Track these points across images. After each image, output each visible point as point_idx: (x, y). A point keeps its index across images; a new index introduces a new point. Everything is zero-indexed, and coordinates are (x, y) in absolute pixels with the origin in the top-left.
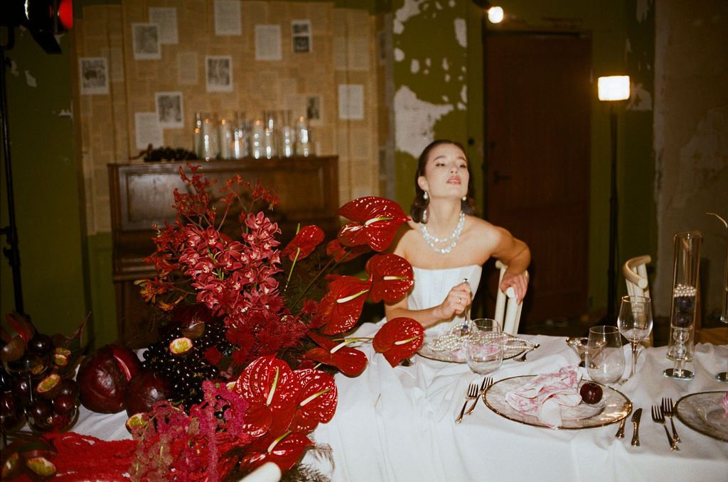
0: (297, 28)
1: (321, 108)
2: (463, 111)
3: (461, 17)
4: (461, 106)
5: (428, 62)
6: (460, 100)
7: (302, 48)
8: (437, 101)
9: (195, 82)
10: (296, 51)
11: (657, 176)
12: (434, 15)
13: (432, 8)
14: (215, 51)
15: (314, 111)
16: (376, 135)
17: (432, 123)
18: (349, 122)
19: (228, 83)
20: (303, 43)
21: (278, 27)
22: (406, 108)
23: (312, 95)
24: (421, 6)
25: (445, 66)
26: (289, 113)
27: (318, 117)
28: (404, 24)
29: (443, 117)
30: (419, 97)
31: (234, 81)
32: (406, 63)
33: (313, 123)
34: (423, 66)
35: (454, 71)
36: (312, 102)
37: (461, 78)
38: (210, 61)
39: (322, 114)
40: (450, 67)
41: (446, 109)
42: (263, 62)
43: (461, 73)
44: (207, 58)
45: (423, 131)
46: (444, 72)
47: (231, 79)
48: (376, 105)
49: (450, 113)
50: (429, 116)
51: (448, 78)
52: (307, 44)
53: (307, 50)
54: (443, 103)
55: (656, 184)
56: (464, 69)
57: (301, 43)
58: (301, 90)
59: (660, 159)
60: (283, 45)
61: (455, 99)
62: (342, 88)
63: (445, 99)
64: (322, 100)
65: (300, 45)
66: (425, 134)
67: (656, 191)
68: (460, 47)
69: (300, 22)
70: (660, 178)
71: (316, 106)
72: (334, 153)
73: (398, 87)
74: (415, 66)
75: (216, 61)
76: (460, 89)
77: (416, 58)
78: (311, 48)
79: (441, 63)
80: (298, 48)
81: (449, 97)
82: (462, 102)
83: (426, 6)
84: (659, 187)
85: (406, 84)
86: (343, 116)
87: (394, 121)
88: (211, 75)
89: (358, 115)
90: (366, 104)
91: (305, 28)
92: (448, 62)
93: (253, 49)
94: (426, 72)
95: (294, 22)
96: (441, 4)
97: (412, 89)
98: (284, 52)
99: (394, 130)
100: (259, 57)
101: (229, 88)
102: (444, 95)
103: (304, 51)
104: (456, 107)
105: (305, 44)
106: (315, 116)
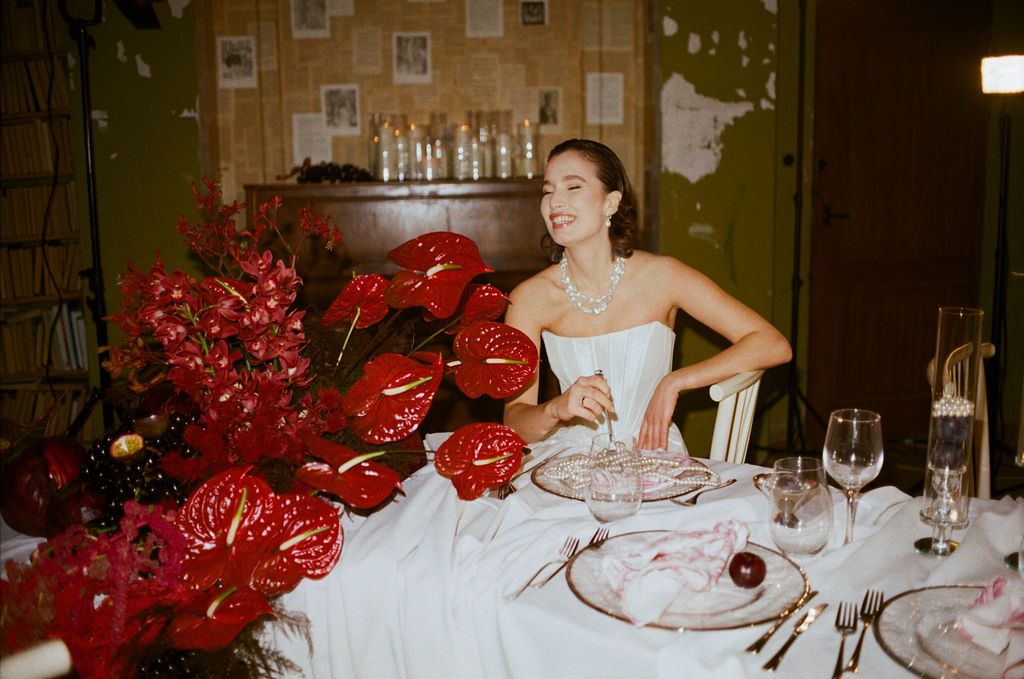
1: (560, 107)
2: (768, 112)
4: (765, 104)
5: (716, 37)
6: (765, 94)
7: (534, 19)
8: (728, 96)
9: (377, 70)
10: (524, 23)
14: (406, 26)
15: (549, 113)
16: (641, 149)
17: (719, 131)
18: (601, 127)
19: (424, 71)
20: (535, 11)
22: (679, 107)
23: (546, 88)
25: (742, 43)
27: (555, 122)
29: (736, 119)
30: (699, 91)
31: (434, 67)
32: (682, 38)
34: (706, 43)
36: (547, 98)
37: (766, 61)
38: (400, 40)
39: (560, 116)
40: (749, 44)
41: (741, 109)
42: (476, 39)
43: (768, 54)
44: (395, 35)
45: (706, 144)
46: (741, 53)
47: (429, 65)
48: (640, 103)
49: (748, 113)
50: (715, 120)
51: (745, 61)
52: (541, 13)
53: (542, 22)
54: (738, 99)
56: (771, 47)
57: (532, 12)
58: (531, 81)
60: (506, 14)
61: (756, 94)
62: (592, 78)
63: (742, 93)
64: (561, 97)
65: (530, 14)
66: (709, 147)
68: (768, 13)
71: (553, 105)
73: (667, 76)
74: (694, 44)
75: (408, 40)
76: (765, 79)
77: (695, 32)
78: (547, 19)
79: (736, 39)
80: (527, 19)
81: (747, 91)
82: (769, 99)
85: (679, 72)
86: (592, 120)
87: (660, 128)
88: (400, 59)
89: (615, 118)
90: (627, 102)
92: (746, 37)
93: (461, 20)
94: (712, 52)
97: (687, 78)
98: (506, 25)
99: (661, 141)
100: (469, 34)
101: (426, 79)
102: (740, 88)
103: (537, 23)
104: (757, 106)
105: (538, 13)
106: (551, 120)
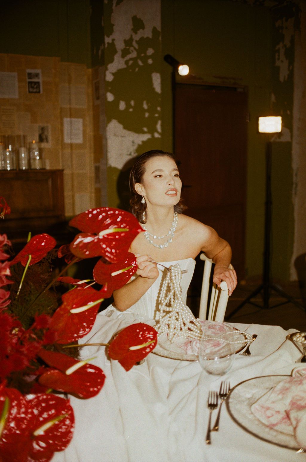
0: (30, 75)
2: (158, 138)
3: (157, 72)
4: (157, 135)
5: (132, 103)
6: (156, 131)
7: (35, 90)
8: (139, 131)
10: (29, 92)
11: (294, 186)
12: (137, 70)
13: (135, 64)
15: (44, 137)
16: (92, 155)
17: (135, 147)
18: (71, 145)
20: (35, 86)
21: (15, 74)
22: (115, 135)
23: (43, 125)
24: (127, 62)
25: (145, 106)
26: (24, 137)
27: (47, 142)
28: (113, 74)
29: (143, 142)
30: (125, 128)
32: (116, 103)
33: (43, 145)
34: (128, 106)
35: (152, 110)
36: (43, 129)
37: (157, 115)
39: (50, 139)
40: (149, 107)
41: (146, 137)
42: (3, 99)
43: (157, 112)
45: (129, 153)
46: (144, 111)
48: (92, 134)
49: (149, 140)
50: (133, 142)
51: (147, 115)
52: (38, 87)
53: (39, 92)
54: (144, 133)
55: (293, 192)
56: (159, 109)
57: (34, 87)
58: (34, 121)
59: (296, 175)
60: (20, 87)
61: (152, 130)
62: (66, 120)
63: (145, 129)
65: (33, 87)
66: (131, 155)
67: (293, 196)
68: (157, 93)
69: (33, 71)
70: (296, 187)
71: (46, 133)
72: (61, 168)
73: (109, 121)
74: (122, 106)
76: (156, 123)
77: (123, 100)
78: (42, 91)
79: (142, 104)
80: (31, 90)
81: (148, 129)
82: (158, 132)
83: (131, 62)
84: (296, 193)
85: (115, 119)
86: (67, 141)
87: (106, 145)
89: (79, 140)
90: (84, 132)
91: (37, 75)
92: (147, 103)
94: (131, 110)
95: (28, 71)
96: (143, 62)
97: (120, 122)
98: (20, 92)
99: (107, 151)
102: (145, 127)
103: (36, 92)
104: (153, 136)
105: (37, 87)
106: (45, 140)
